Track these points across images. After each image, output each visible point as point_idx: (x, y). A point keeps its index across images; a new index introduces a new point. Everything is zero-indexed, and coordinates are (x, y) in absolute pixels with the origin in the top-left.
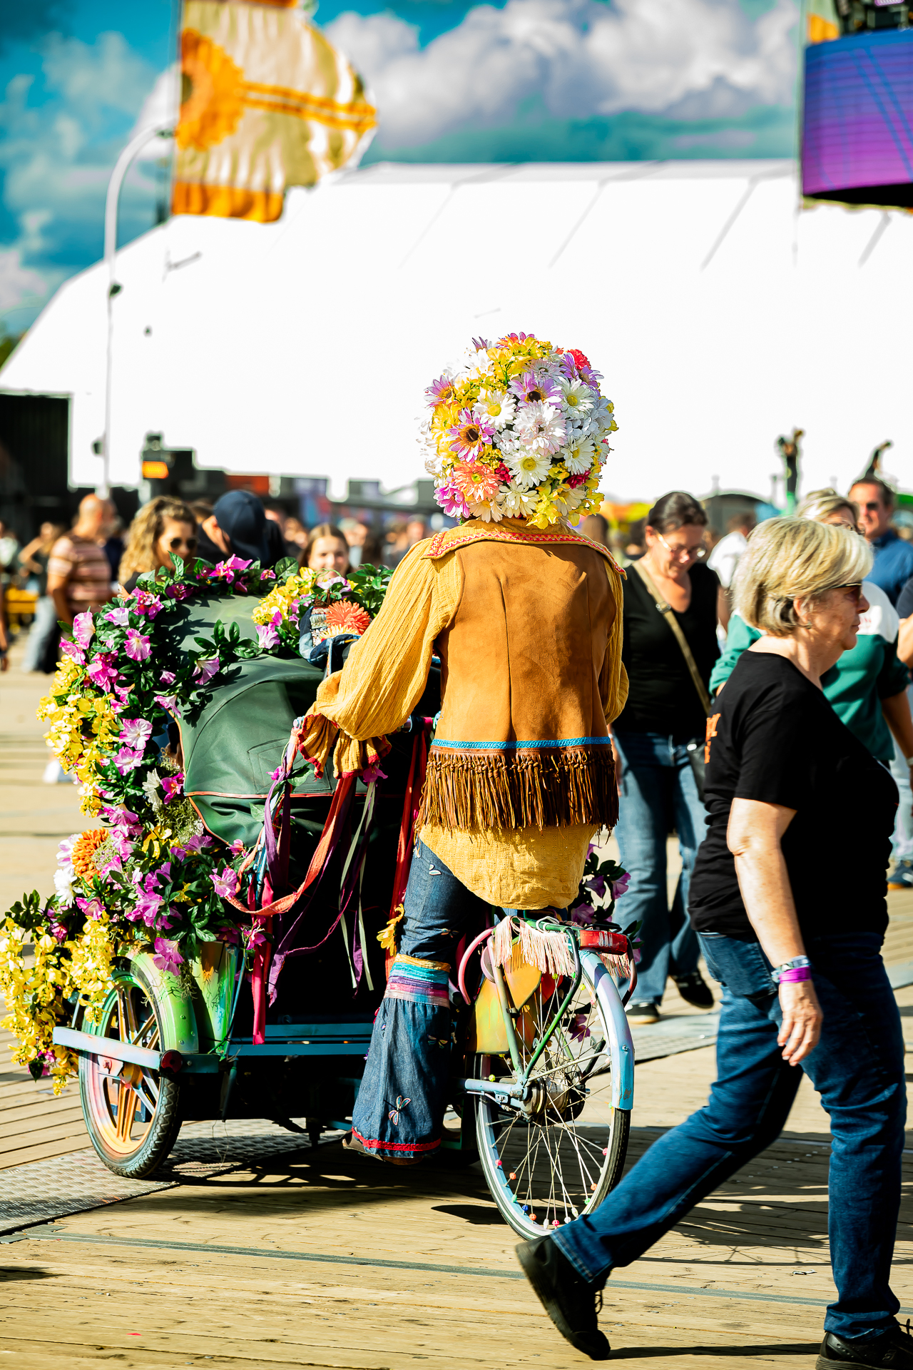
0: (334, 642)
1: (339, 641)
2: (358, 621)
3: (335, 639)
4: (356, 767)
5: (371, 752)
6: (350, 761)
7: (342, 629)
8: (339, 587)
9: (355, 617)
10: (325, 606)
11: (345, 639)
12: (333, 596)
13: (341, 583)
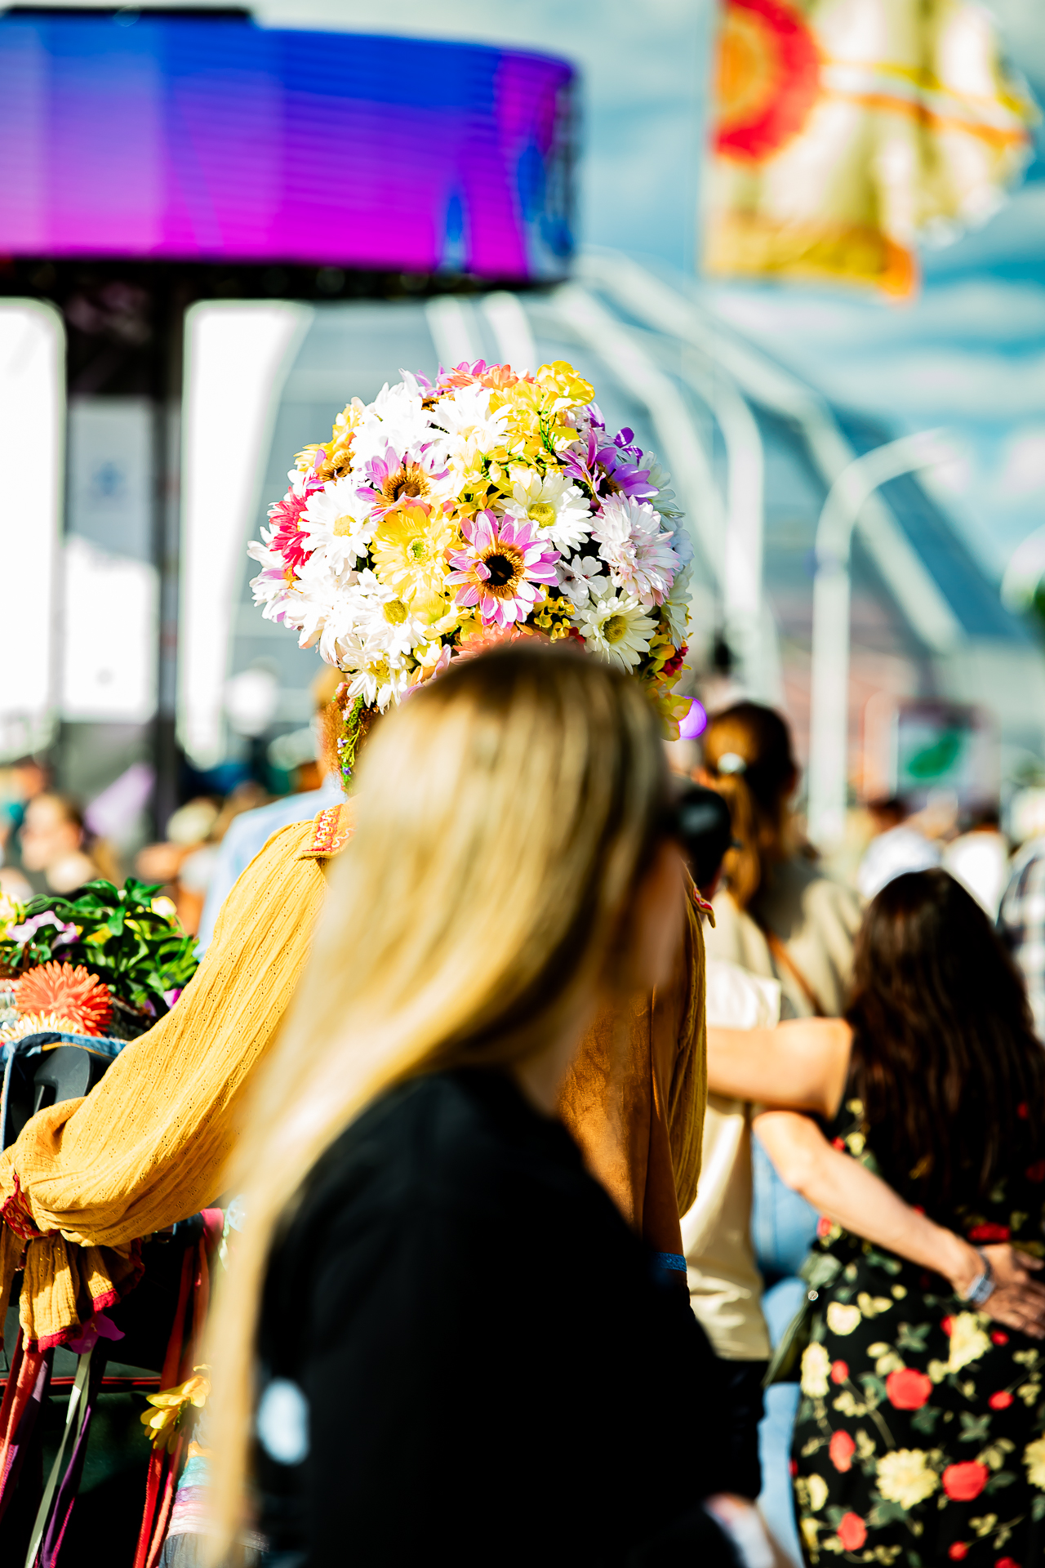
0: (18, 1049)
1: (29, 1048)
2: (85, 1003)
3: (20, 1043)
4: (66, 1321)
5: (99, 1286)
6: (54, 1309)
7: (45, 1021)
8: (47, 933)
9: (77, 997)
10: (16, 975)
11: (43, 1043)
12: (34, 955)
13: (52, 926)
